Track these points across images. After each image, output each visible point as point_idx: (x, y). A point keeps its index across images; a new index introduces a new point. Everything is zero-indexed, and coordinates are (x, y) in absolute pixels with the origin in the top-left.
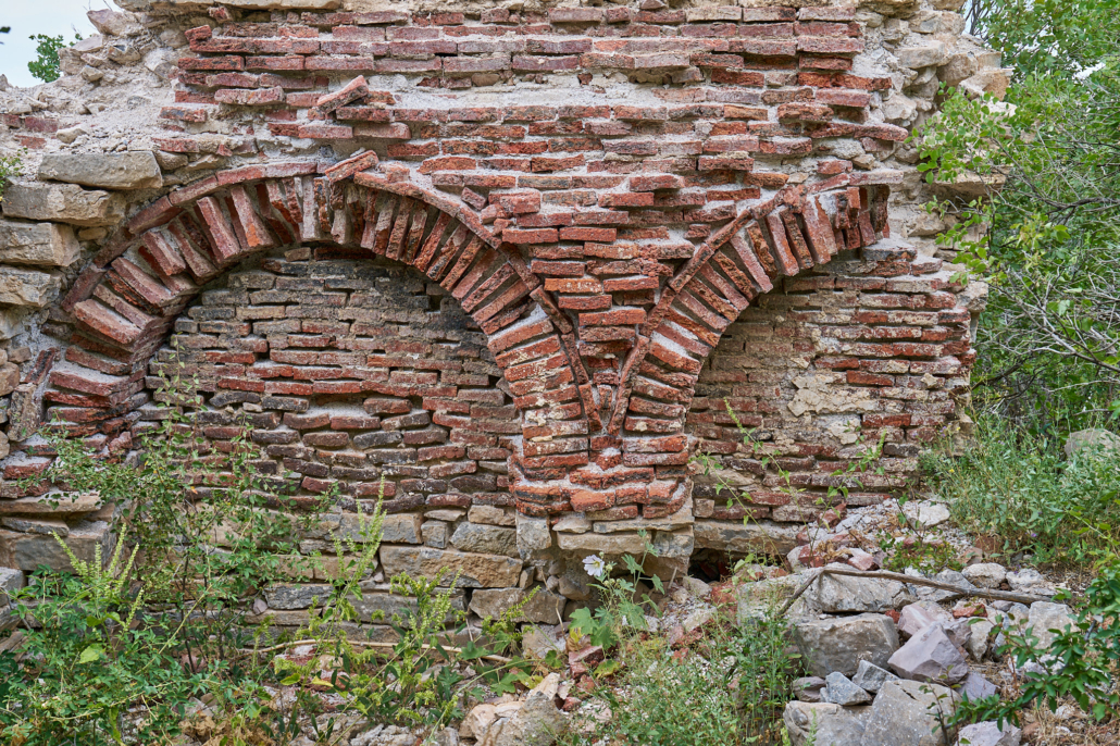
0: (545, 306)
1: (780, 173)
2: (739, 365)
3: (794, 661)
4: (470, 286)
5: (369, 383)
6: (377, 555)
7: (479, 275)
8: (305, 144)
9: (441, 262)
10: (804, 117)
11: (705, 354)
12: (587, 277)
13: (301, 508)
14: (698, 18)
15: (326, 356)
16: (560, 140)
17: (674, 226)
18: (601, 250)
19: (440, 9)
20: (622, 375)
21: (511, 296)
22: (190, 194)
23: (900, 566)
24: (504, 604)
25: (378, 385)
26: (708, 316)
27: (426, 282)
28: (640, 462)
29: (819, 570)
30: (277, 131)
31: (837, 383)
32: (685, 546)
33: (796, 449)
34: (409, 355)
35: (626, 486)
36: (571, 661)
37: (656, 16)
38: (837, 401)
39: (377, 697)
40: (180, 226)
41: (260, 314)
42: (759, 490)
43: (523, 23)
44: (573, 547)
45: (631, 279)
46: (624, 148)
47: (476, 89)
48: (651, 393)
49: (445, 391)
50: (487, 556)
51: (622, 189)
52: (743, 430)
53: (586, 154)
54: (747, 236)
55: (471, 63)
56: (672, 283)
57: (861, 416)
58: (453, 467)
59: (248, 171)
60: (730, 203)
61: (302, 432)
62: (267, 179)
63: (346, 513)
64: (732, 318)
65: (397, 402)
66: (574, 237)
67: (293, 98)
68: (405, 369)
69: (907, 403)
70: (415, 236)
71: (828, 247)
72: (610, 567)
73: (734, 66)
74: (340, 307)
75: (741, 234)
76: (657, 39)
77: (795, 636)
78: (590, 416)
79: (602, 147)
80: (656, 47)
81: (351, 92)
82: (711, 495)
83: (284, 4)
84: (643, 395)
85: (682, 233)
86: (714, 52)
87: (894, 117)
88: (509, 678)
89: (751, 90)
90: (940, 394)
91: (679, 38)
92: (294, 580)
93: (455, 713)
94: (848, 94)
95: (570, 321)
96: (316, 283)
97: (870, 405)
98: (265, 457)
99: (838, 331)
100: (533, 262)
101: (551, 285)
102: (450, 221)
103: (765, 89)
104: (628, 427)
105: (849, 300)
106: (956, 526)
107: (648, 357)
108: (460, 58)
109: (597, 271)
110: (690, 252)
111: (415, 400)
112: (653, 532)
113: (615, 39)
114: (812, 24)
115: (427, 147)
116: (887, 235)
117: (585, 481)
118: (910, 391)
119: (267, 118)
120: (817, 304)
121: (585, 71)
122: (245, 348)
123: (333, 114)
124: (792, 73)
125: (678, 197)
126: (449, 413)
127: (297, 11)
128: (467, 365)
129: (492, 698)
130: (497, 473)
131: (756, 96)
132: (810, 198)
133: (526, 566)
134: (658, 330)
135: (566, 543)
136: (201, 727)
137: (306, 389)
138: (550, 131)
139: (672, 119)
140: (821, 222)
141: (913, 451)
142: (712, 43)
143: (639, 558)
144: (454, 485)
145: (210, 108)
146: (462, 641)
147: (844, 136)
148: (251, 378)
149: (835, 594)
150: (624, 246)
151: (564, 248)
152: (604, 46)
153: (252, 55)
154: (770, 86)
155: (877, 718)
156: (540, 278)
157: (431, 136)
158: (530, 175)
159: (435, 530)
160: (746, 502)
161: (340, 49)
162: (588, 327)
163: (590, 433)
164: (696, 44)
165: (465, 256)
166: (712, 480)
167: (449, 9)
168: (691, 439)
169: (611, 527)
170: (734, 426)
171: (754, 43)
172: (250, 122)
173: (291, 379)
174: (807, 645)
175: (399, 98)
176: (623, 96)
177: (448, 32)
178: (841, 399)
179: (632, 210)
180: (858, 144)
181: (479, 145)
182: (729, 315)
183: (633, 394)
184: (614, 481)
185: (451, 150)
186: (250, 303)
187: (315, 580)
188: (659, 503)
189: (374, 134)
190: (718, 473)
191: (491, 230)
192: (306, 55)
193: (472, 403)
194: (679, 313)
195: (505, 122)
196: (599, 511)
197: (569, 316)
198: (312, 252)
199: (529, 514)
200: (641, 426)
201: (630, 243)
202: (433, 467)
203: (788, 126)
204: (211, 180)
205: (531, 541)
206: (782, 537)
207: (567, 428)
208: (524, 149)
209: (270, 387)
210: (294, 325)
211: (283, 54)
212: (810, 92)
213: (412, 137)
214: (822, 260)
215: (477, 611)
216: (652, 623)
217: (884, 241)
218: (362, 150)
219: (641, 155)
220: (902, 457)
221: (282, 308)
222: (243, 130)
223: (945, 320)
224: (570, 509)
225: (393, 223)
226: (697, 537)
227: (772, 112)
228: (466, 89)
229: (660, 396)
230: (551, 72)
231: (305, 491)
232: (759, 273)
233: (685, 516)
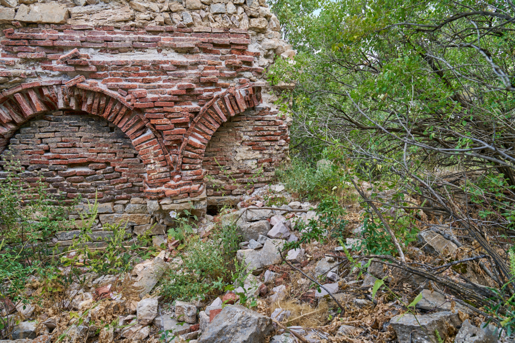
0: (151, 129)
1: (227, 83)
2: (218, 146)
3: (240, 238)
4: (124, 123)
5: (90, 159)
6: (98, 218)
7: (127, 119)
8: (56, 73)
9: (112, 115)
10: (233, 65)
11: (207, 143)
12: (165, 119)
13: (68, 204)
14: (197, 31)
15: (72, 150)
16: (152, 72)
17: (194, 101)
18: (169, 109)
19: (105, 25)
20: (180, 151)
21: (139, 126)
22: (11, 92)
23: (270, 205)
24: (146, 230)
25: (93, 159)
26: (207, 130)
27: (108, 122)
28: (188, 179)
29: (246, 208)
30: (45, 68)
31: (249, 150)
32: (204, 205)
33: (238, 171)
34: (104, 148)
35: (183, 187)
36: (169, 246)
37: (183, 30)
38: (250, 155)
39: (101, 266)
40: (8, 104)
41: (45, 136)
42: (227, 185)
43: (136, 31)
44: (167, 209)
45: (180, 119)
46: (175, 75)
47: (121, 54)
48: (190, 156)
49: (118, 160)
50: (138, 215)
51: (175, 89)
52: (221, 167)
53: (162, 77)
54: (218, 104)
55: (118, 44)
56: (194, 120)
57: (257, 160)
58: (123, 186)
59: (34, 83)
60: (212, 93)
61: (66, 178)
62: (42, 86)
63: (85, 205)
64: (215, 130)
65: (101, 165)
66: (159, 105)
67: (50, 56)
68: (103, 153)
69: (271, 155)
70: (102, 106)
71: (244, 107)
72: (179, 214)
73: (210, 47)
74: (76, 132)
75: (216, 103)
76: (184, 38)
77: (239, 230)
78: (170, 165)
79: (167, 74)
80: (183, 40)
81: (72, 54)
82: (211, 188)
83: (43, 21)
84: (187, 157)
85: (196, 103)
86: (203, 43)
87: (262, 65)
88: (148, 254)
89: (216, 56)
90: (280, 151)
91: (191, 38)
92: (66, 230)
93: (129, 268)
94: (247, 57)
95: (160, 134)
96: (66, 124)
97: (260, 156)
98: (51, 187)
99: (249, 133)
100: (146, 114)
101: (153, 122)
102: (115, 101)
103: (220, 55)
104: (183, 168)
105: (251, 123)
106: (286, 191)
107: (188, 145)
108: (114, 42)
109: (169, 116)
110: (200, 110)
111: (108, 164)
112: (194, 201)
113: (169, 37)
114: (234, 34)
115: (104, 74)
116: (262, 103)
117: (169, 187)
118: (271, 151)
119: (40, 64)
120: (242, 125)
121: (159, 48)
122: (40, 148)
123: (66, 62)
124: (229, 50)
125: (194, 91)
126: (120, 167)
127: (49, 24)
128: (126, 150)
129: (142, 262)
130: (139, 186)
131: (218, 58)
132: (237, 91)
133: (152, 217)
134: (190, 135)
135: (164, 207)
136: (35, 285)
137: (66, 162)
138: (148, 69)
139: (190, 65)
140: (241, 98)
141: (273, 170)
142: (202, 39)
143: (189, 210)
144: (125, 192)
145: (16, 60)
146: (130, 244)
147: (246, 71)
148: (43, 159)
149: (251, 215)
150: (177, 108)
151: (156, 109)
152: (165, 39)
153: (32, 40)
154: (222, 54)
155: (264, 252)
156: (149, 119)
157: (105, 70)
158: (142, 84)
159: (119, 207)
160: (223, 189)
161: (67, 38)
162: (167, 135)
163: (170, 171)
164: (197, 40)
165: (121, 113)
166: (212, 183)
167: (108, 25)
168: (204, 170)
169: (179, 201)
170: (217, 165)
171: (216, 40)
172: (33, 65)
173: (59, 159)
174: (243, 232)
175: (92, 57)
176: (173, 57)
177: (108, 33)
178: (251, 155)
179: (179, 96)
180: (251, 73)
181: (123, 73)
182: (214, 130)
183: (184, 157)
184: (179, 186)
185: (113, 75)
186: (40, 132)
187: (76, 229)
188: (195, 192)
189: (83, 70)
190: (214, 181)
191: (130, 103)
192: (54, 40)
193: (128, 163)
194: (197, 129)
195: (132, 66)
196: (175, 196)
197: (160, 132)
198: (63, 113)
199: (151, 199)
200: (187, 167)
201: (179, 107)
202: (116, 186)
203: (228, 68)
204: (19, 87)
205: (152, 208)
206: (235, 199)
207: (162, 170)
208: (140, 75)
209: (51, 162)
210: (59, 139)
211: (44, 40)
212: (235, 56)
213: (98, 71)
214: (242, 111)
215: (136, 233)
216: (195, 231)
217: (261, 104)
218: (79, 75)
219: (181, 77)
220: (270, 172)
221: (53, 133)
222: (31, 68)
223: (280, 128)
224: (165, 196)
225: (93, 101)
226: (208, 201)
227: (223, 63)
228: (117, 54)
229: (193, 157)
230: (147, 48)
231: (69, 198)
232: (222, 115)
233: (204, 195)
